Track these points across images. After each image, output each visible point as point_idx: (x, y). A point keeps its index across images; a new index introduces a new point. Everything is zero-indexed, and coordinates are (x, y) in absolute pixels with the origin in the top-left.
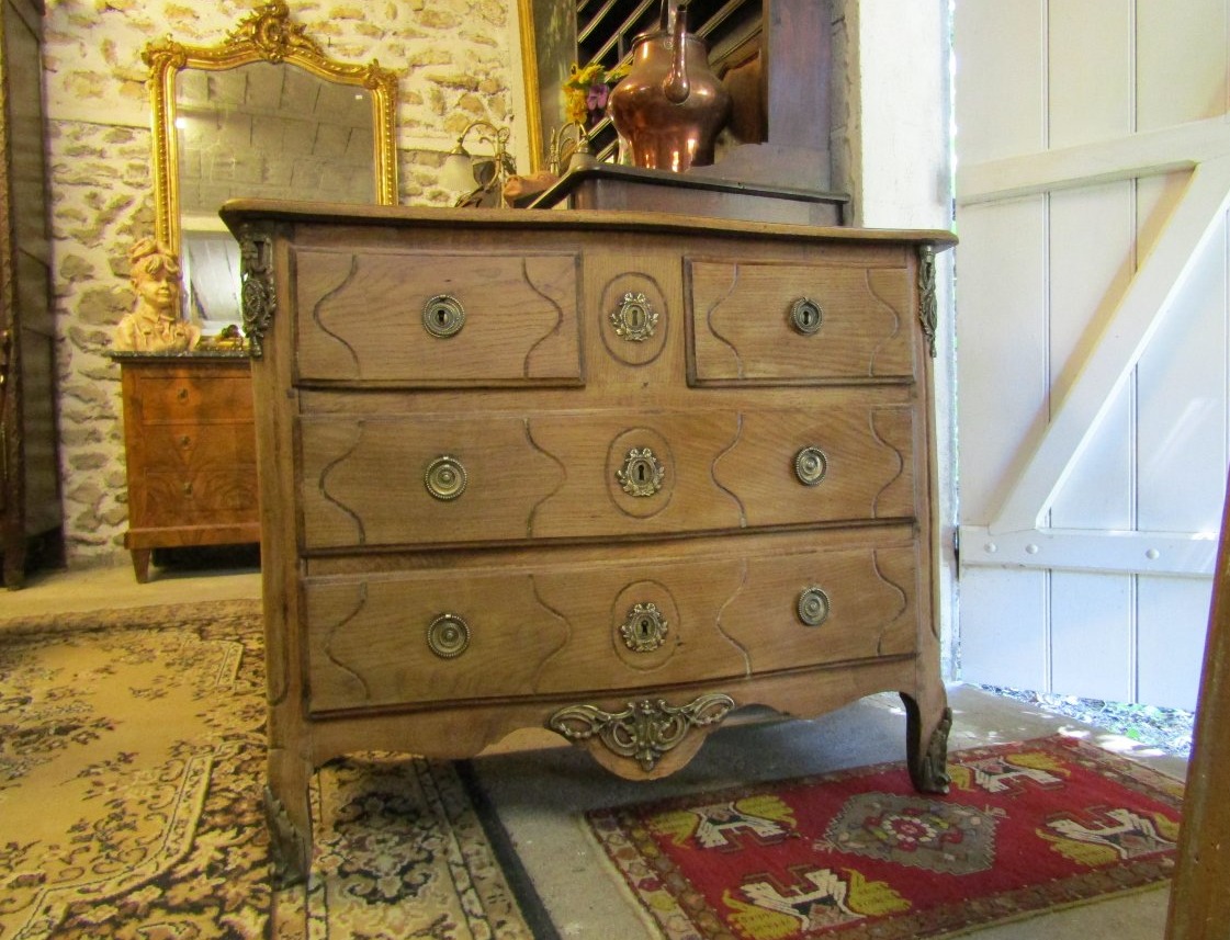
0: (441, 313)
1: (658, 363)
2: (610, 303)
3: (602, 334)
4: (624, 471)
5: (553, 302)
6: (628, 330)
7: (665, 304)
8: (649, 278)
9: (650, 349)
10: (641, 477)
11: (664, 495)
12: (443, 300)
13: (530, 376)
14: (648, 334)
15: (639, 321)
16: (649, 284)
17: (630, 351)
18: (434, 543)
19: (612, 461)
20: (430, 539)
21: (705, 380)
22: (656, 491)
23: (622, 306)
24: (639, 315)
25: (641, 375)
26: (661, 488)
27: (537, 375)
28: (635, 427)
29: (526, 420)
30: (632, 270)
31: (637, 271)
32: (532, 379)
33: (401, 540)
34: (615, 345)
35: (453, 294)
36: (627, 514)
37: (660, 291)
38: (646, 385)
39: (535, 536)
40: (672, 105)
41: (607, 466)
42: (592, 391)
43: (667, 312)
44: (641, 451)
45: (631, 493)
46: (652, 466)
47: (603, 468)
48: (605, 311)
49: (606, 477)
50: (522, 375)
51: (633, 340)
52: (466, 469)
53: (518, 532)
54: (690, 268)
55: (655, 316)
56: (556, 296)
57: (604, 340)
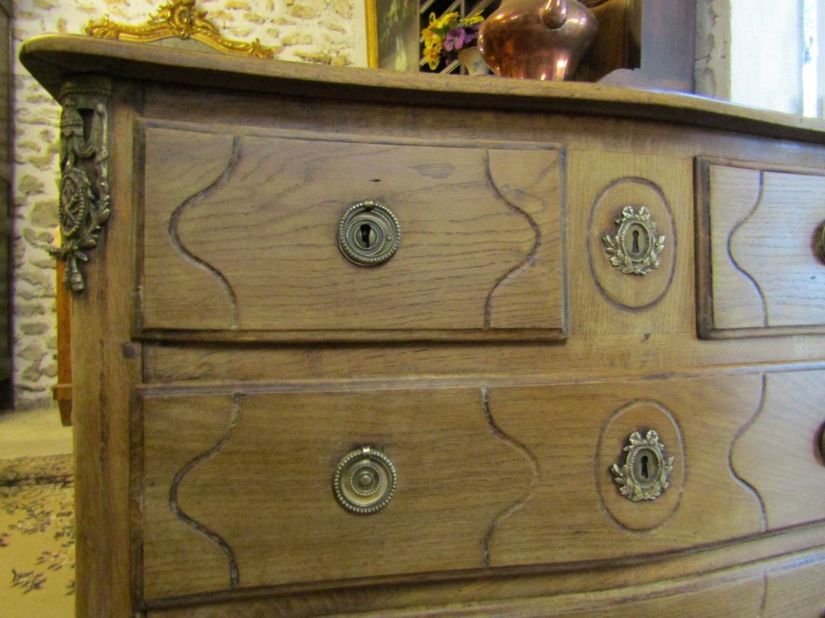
0: (366, 229)
1: (664, 306)
2: (601, 219)
3: (591, 262)
4: (620, 466)
5: (527, 216)
6: (628, 259)
7: (673, 223)
8: (653, 184)
9: (652, 288)
10: (645, 471)
11: (672, 497)
12: (368, 209)
13: (493, 325)
14: (652, 266)
15: (641, 246)
16: (652, 194)
17: (627, 290)
18: (343, 580)
19: (605, 451)
20: (337, 573)
21: (723, 330)
22: (663, 491)
23: (618, 225)
24: (641, 238)
25: (641, 323)
26: (669, 486)
27: (504, 324)
28: (637, 400)
29: (484, 391)
30: (631, 174)
31: (638, 174)
32: (496, 330)
33: (297, 578)
34: (609, 280)
35: (382, 200)
36: (624, 526)
37: (667, 203)
38: (647, 336)
39: (493, 565)
40: (548, 30)
41: (597, 455)
42: (576, 346)
43: (675, 234)
44: (644, 436)
45: (630, 497)
46: (659, 456)
47: (592, 460)
48: (596, 232)
49: (597, 474)
50: (480, 325)
51: (633, 274)
52: (395, 465)
53: (470, 559)
54: (706, 174)
55: (662, 239)
56: (531, 207)
57: (593, 271)
